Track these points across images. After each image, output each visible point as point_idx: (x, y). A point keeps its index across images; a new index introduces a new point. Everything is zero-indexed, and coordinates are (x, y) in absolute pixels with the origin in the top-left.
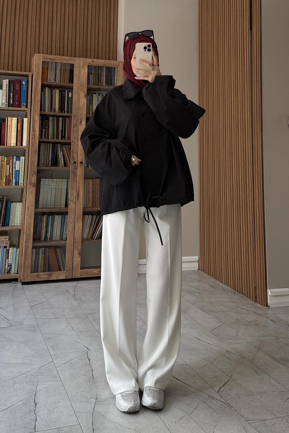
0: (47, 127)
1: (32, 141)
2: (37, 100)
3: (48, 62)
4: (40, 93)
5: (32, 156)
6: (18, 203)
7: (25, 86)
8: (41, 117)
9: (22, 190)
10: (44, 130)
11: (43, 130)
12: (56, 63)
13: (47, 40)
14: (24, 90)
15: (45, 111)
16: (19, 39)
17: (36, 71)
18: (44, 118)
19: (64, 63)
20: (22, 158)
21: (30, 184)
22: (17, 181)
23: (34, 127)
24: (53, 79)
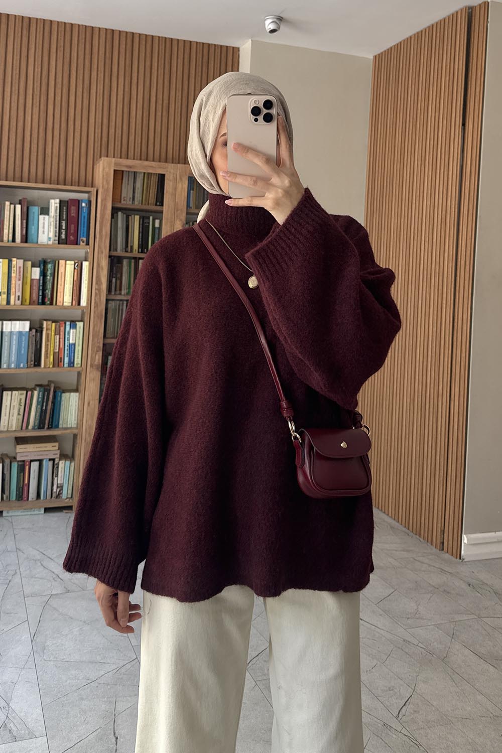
0: (119, 276)
1: (95, 300)
2: (104, 233)
3: (123, 171)
4: (109, 222)
5: (96, 322)
6: (72, 394)
7: (85, 210)
8: (110, 259)
9: (79, 374)
10: (114, 280)
11: (112, 281)
12: (135, 172)
13: (120, 133)
14: (84, 217)
15: (116, 250)
16: (76, 130)
17: (103, 187)
18: (115, 262)
19: (148, 173)
20: (80, 325)
21: (92, 366)
22: (72, 361)
23: (98, 277)
24: (130, 198)
